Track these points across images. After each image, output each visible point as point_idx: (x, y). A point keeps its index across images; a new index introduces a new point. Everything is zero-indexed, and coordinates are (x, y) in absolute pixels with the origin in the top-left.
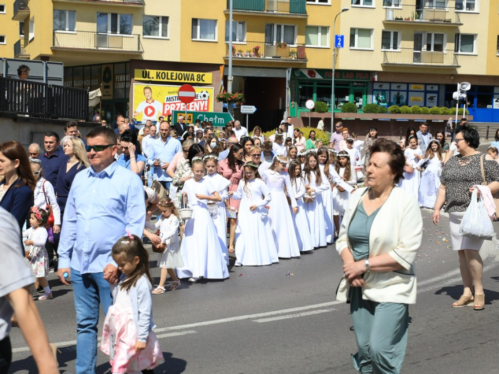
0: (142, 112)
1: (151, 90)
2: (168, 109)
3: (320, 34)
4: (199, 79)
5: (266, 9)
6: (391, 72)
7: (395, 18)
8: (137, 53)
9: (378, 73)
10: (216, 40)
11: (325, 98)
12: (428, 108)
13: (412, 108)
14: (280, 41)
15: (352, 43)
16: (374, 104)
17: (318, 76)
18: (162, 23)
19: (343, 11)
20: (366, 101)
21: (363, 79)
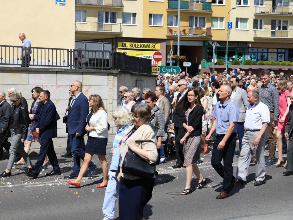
1: (127, 53)
3: (219, 21)
4: (153, 47)
5: (189, 8)
6: (259, 43)
7: (261, 12)
8: (119, 34)
9: (251, 43)
10: (162, 26)
11: (221, 57)
12: (279, 62)
13: (270, 62)
14: (197, 26)
15: (237, 26)
16: (249, 60)
17: (218, 45)
18: (133, 16)
19: (233, 9)
20: (245, 58)
21: (243, 46)
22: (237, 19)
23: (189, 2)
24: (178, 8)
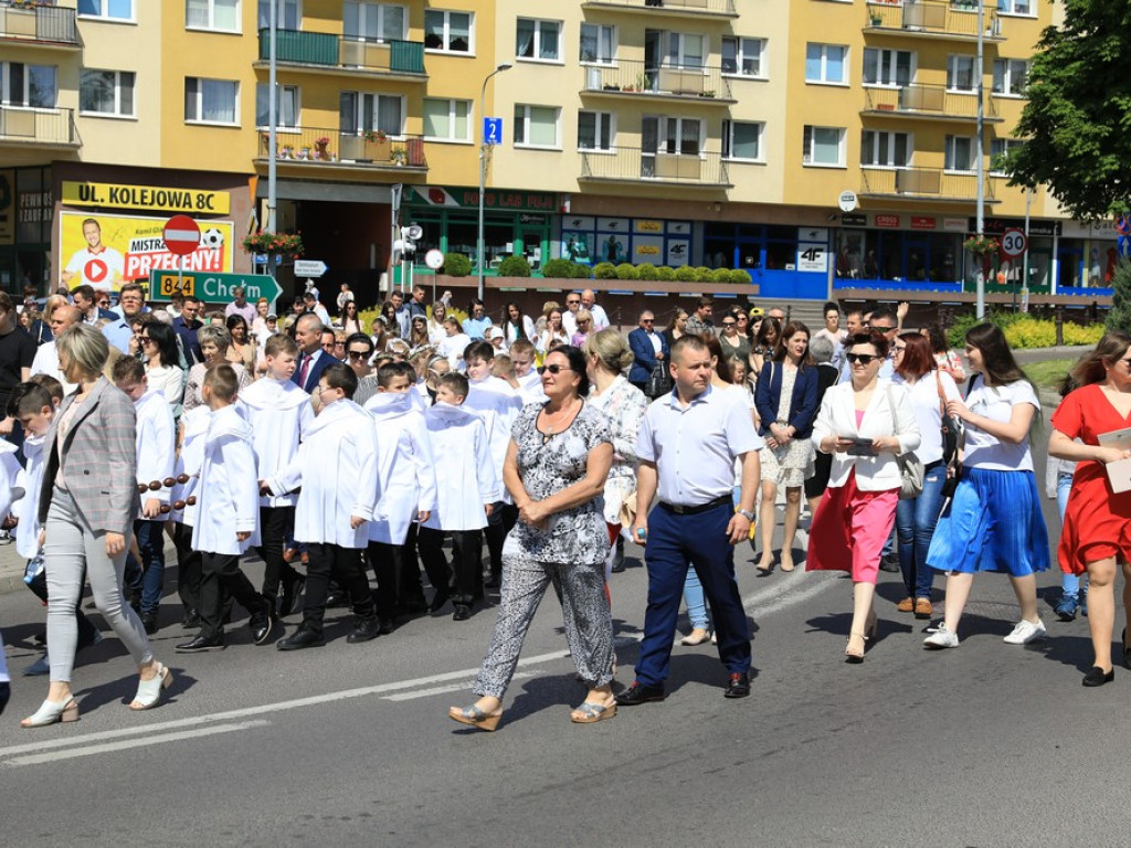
0: (79, 272)
1: (98, 225)
2: (136, 267)
3: (452, 115)
4: (201, 204)
5: (341, 61)
6: (599, 197)
7: (603, 85)
8: (67, 149)
9: (572, 196)
10: (236, 124)
11: (464, 247)
12: (671, 269)
13: (639, 267)
14: (371, 127)
15: (519, 134)
16: (565, 260)
17: (450, 202)
18: (122, 84)
19: (501, 68)
20: (548, 253)
21: (541, 208)
22: (520, 110)
23: (341, 37)
24: (269, 58)
